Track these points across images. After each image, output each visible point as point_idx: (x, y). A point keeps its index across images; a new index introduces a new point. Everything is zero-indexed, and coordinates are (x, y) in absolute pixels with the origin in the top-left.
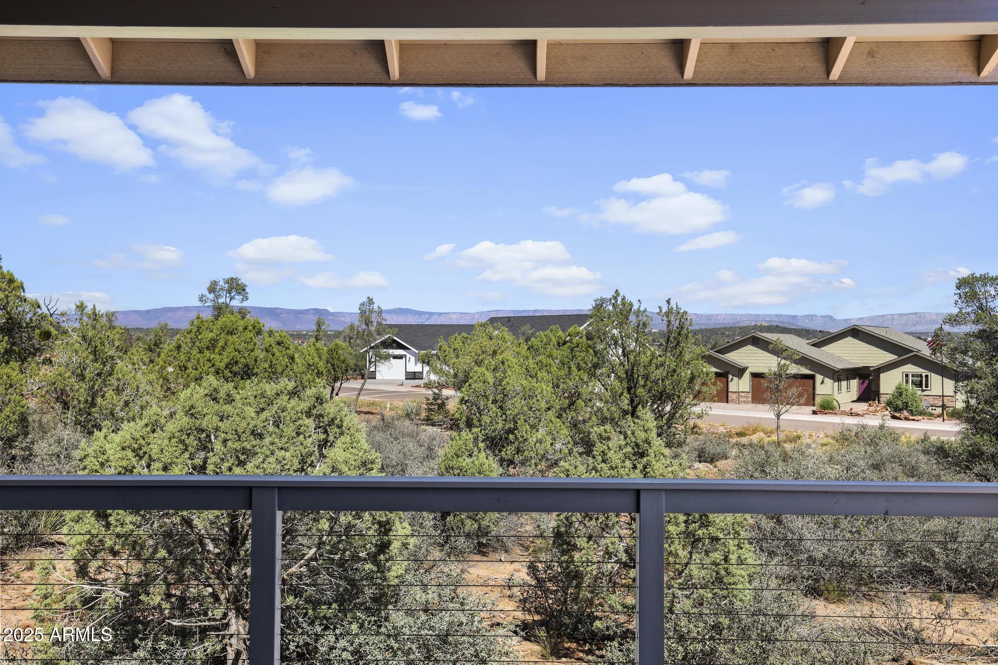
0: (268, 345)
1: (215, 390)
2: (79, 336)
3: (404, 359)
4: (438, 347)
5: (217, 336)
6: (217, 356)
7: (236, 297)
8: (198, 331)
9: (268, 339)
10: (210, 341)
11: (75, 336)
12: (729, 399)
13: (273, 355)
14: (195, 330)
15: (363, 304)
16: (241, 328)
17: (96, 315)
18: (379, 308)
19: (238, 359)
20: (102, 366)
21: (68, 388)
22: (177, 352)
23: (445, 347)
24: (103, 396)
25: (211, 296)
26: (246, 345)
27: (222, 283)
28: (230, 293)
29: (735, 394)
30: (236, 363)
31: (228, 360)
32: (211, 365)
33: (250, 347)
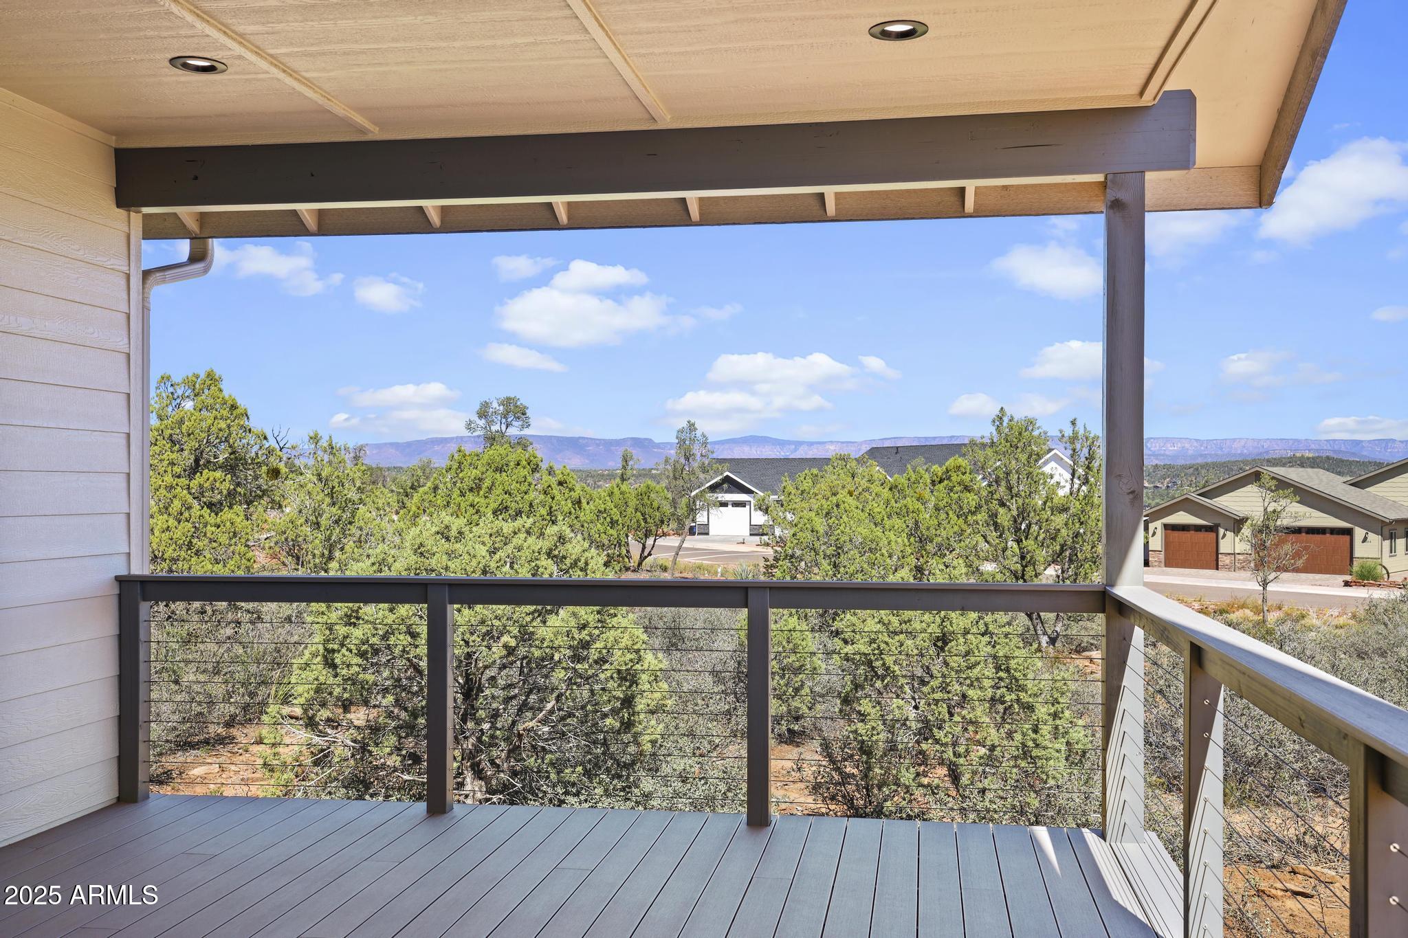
0: (546, 485)
1: (447, 527)
2: (313, 475)
3: (748, 507)
4: (782, 488)
5: (483, 473)
6: (482, 500)
7: (514, 423)
8: (459, 467)
9: (546, 478)
10: (473, 480)
11: (309, 476)
12: (1220, 563)
13: (553, 498)
14: (455, 466)
15: (681, 431)
16: (512, 464)
17: (332, 448)
18: (704, 435)
19: (508, 503)
20: (339, 512)
21: (300, 539)
22: (433, 494)
23: (790, 488)
24: (342, 549)
25: (482, 422)
26: (518, 485)
27: (495, 405)
28: (505, 417)
29: (1229, 557)
30: (506, 508)
31: (495, 505)
32: (474, 511)
33: (524, 488)
